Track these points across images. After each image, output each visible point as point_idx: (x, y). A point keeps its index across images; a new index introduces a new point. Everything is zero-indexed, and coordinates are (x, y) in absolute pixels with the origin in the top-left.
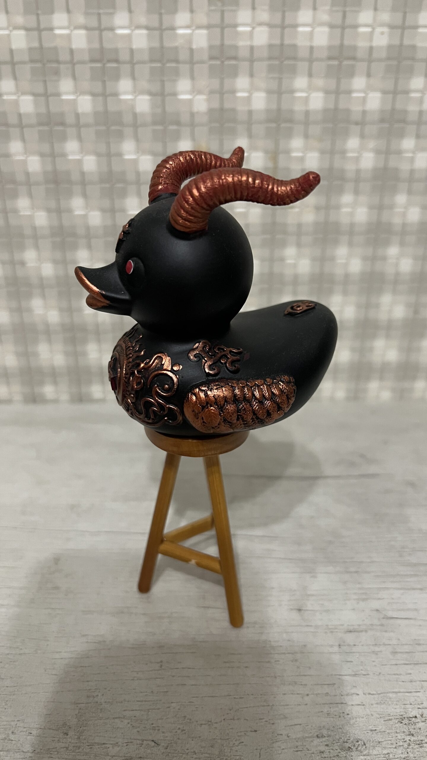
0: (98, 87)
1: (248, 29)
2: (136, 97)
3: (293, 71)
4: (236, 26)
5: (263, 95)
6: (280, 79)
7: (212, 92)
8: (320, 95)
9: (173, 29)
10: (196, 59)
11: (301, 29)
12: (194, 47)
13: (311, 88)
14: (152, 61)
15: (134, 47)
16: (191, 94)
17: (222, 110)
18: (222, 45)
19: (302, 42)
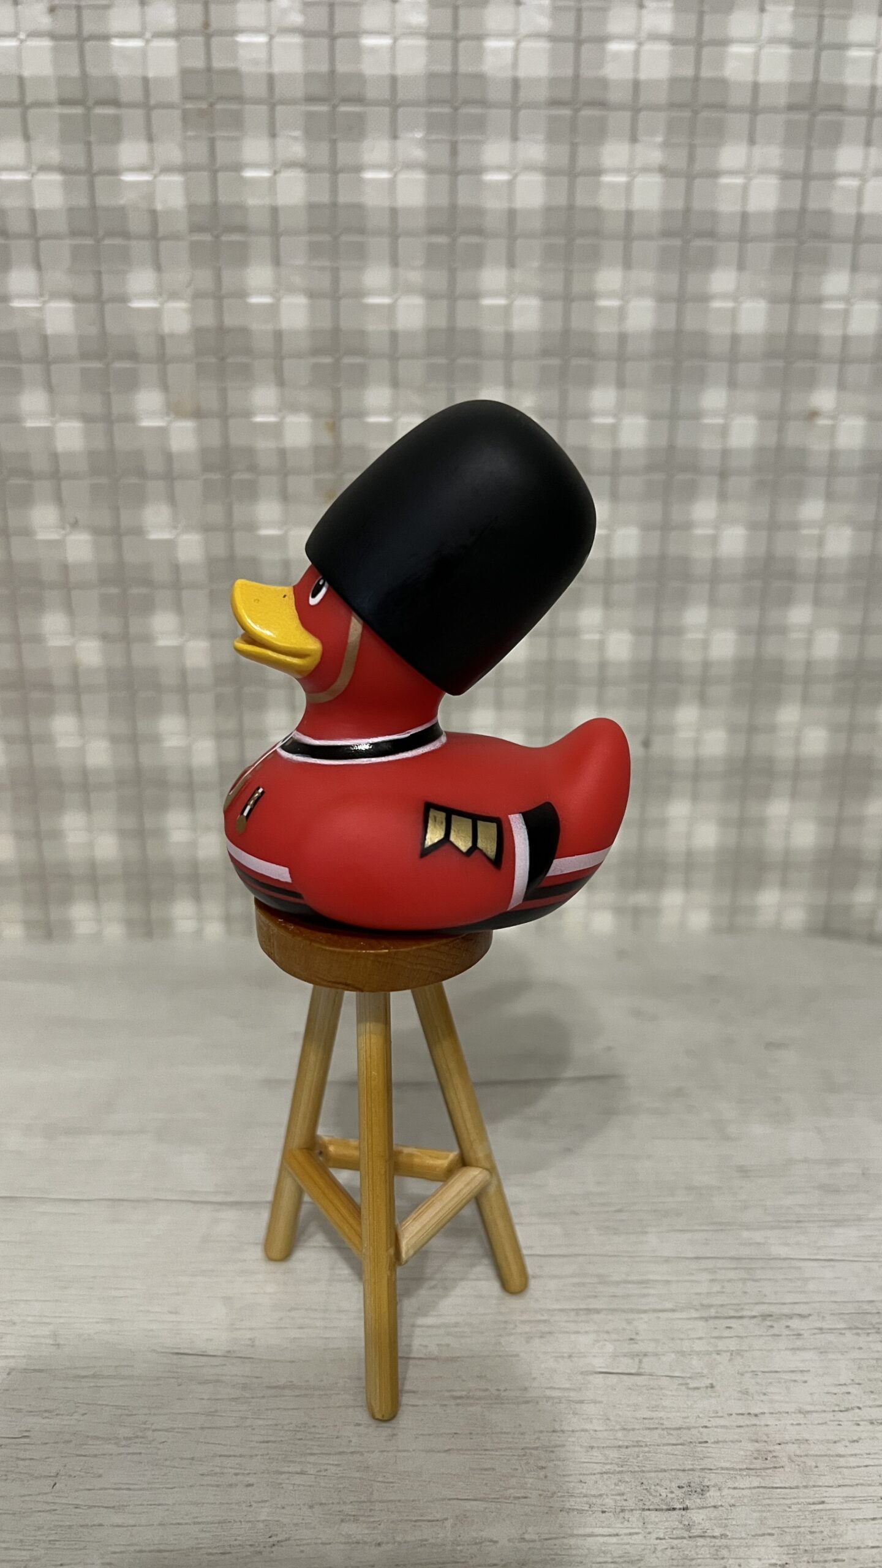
1: (266, 174)
2: (45, 302)
3: (360, 254)
4: (238, 167)
5: (302, 300)
6: (335, 272)
7: (197, 296)
8: (418, 301)
9: (114, 172)
10: (162, 231)
11: (369, 175)
12: (159, 207)
13: (396, 288)
14: (74, 233)
15: (37, 205)
16: (155, 299)
17: (221, 330)
18: (215, 204)
19: (373, 199)
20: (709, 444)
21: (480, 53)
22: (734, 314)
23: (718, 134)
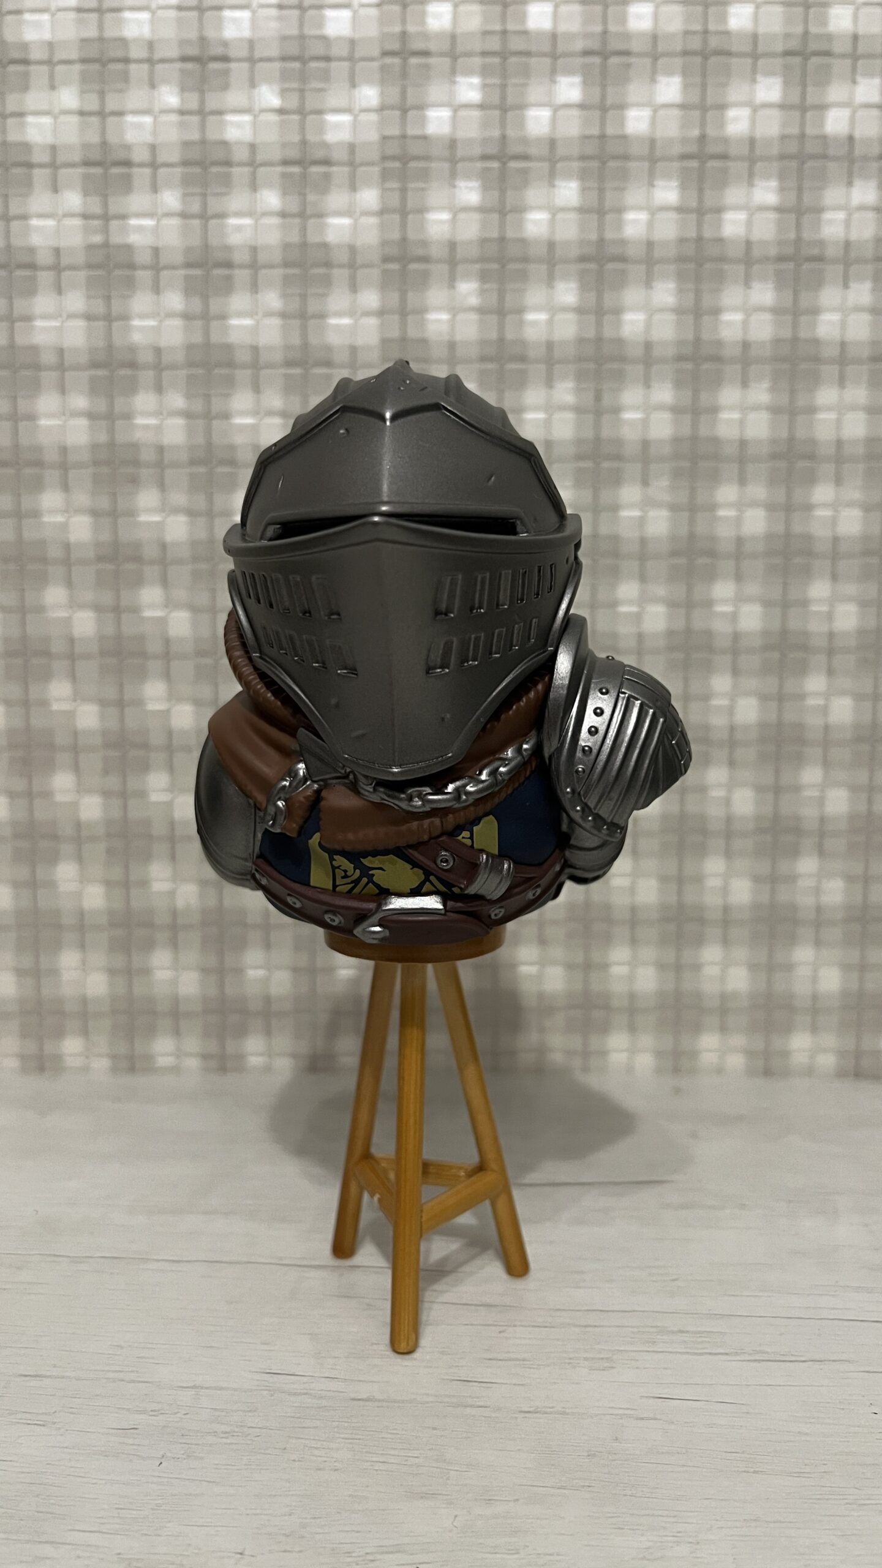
0: (201, 502)
20: (816, 627)
21: (618, 324)
22: (834, 521)
23: (815, 380)
